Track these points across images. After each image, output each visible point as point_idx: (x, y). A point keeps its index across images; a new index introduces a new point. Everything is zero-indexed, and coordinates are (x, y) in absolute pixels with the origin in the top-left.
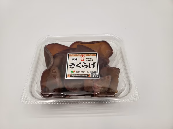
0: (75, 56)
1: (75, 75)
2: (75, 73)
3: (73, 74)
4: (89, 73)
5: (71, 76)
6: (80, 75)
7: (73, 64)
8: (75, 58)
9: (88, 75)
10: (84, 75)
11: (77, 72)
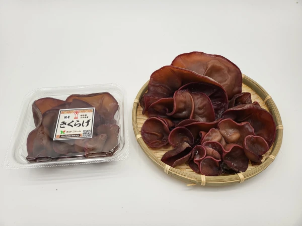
0: (68, 113)
1: (65, 135)
2: (66, 133)
3: (63, 134)
4: (82, 133)
5: (60, 137)
6: (71, 135)
7: (64, 123)
8: (67, 115)
9: (80, 135)
10: (75, 135)
11: (67, 132)
